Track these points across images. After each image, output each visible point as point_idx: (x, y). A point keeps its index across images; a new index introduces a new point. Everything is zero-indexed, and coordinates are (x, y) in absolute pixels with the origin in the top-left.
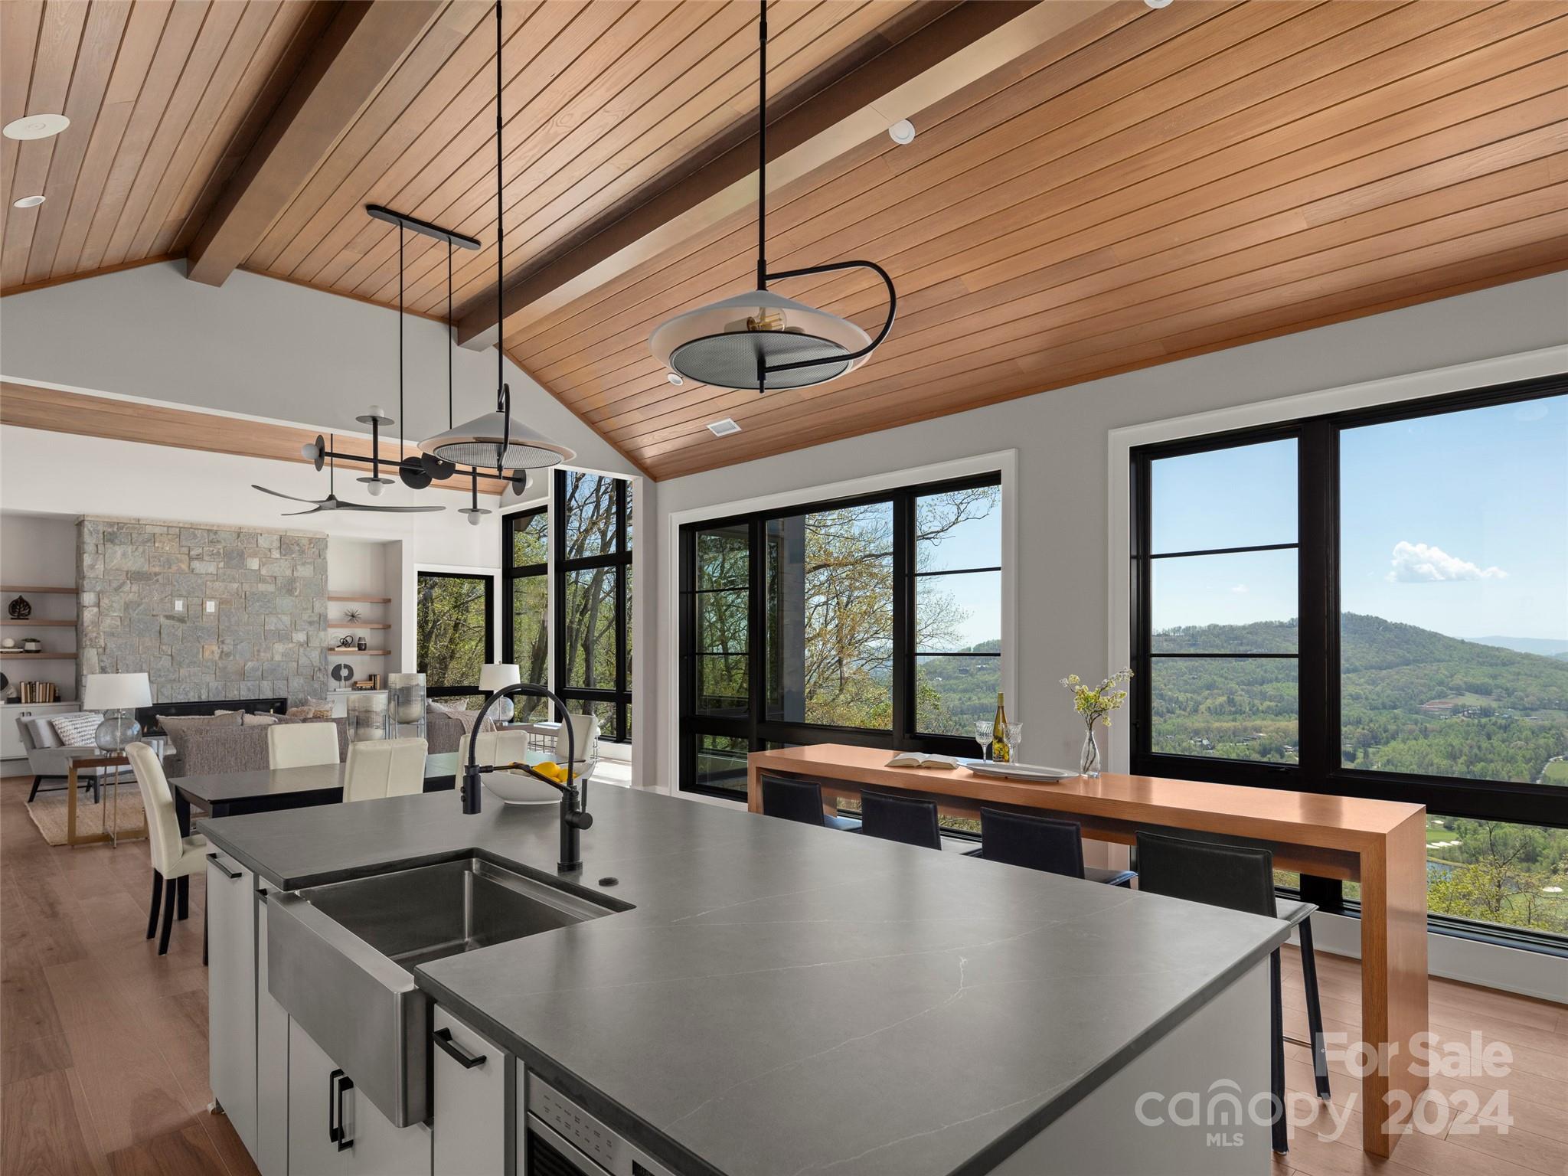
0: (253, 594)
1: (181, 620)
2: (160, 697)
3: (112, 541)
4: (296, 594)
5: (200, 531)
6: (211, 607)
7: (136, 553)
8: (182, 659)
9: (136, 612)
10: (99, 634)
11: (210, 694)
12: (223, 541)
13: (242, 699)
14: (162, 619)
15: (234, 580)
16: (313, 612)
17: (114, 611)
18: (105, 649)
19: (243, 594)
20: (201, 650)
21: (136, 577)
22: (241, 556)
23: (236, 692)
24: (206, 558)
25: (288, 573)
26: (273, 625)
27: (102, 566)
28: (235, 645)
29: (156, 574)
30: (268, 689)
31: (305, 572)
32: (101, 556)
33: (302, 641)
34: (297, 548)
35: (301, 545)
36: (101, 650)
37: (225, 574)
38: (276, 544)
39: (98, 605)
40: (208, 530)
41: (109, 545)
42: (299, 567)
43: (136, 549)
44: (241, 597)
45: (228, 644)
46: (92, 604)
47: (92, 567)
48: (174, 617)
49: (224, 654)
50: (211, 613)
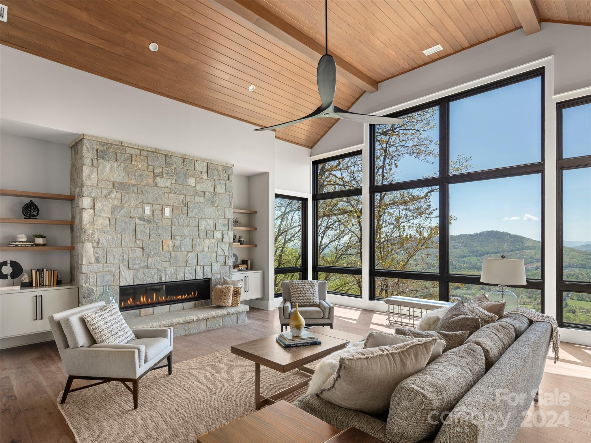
0: (192, 203)
1: (149, 221)
2: (135, 280)
3: (103, 157)
5: (160, 155)
6: (167, 212)
7: (120, 169)
8: (150, 251)
9: (120, 214)
10: (94, 231)
11: (167, 277)
12: (174, 164)
13: (186, 279)
14: (137, 221)
15: (181, 193)
17: (105, 213)
18: (98, 243)
19: (187, 203)
20: (161, 244)
21: (121, 186)
22: (185, 176)
23: (182, 275)
24: (164, 176)
25: (212, 189)
26: (204, 226)
27: (96, 176)
28: (182, 240)
29: (133, 185)
30: (201, 271)
31: (220, 190)
32: (96, 169)
33: (219, 238)
34: (217, 173)
35: (218, 170)
36: (95, 244)
37: (175, 189)
38: (205, 168)
39: (93, 208)
40: (166, 155)
41: (101, 160)
43: (120, 165)
44: (185, 206)
45: (178, 240)
46: (89, 207)
47: (89, 177)
48: (145, 219)
49: (175, 247)
50: (168, 216)
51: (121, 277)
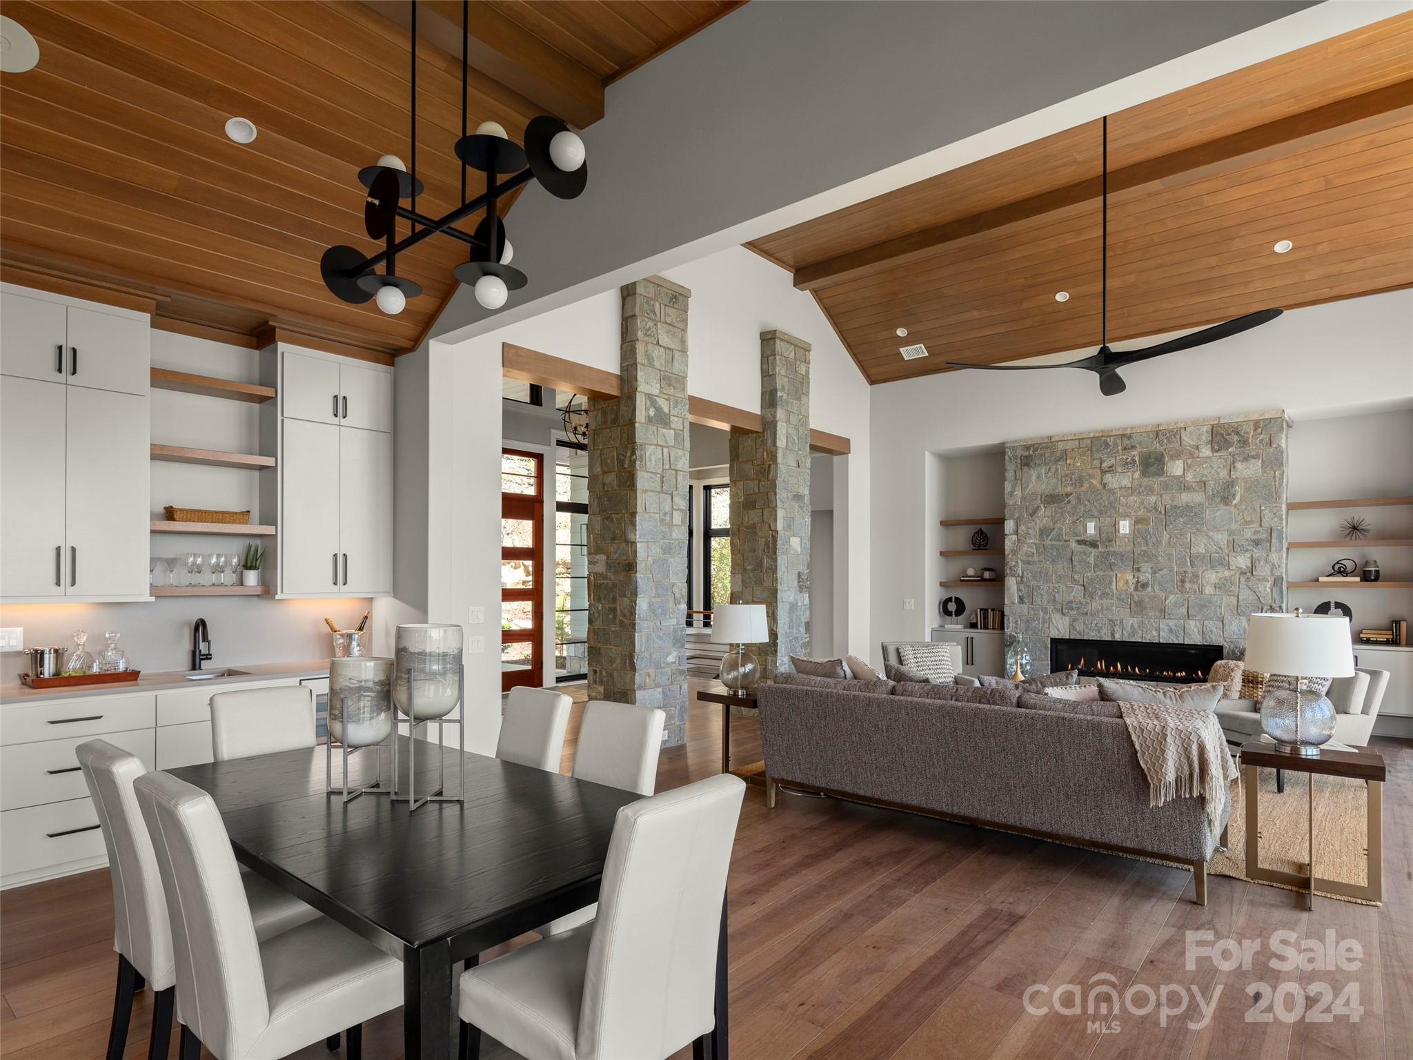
0: (1176, 507)
1: (1093, 544)
2: (1072, 631)
3: (1027, 465)
4: (1235, 502)
5: (1112, 438)
6: (1125, 527)
7: (1050, 474)
8: (1094, 590)
9: (1050, 538)
10: (1017, 562)
11: (1125, 633)
12: (1137, 445)
13: (1161, 641)
14: (1073, 545)
15: (1151, 491)
16: (1261, 526)
17: (1031, 538)
18: (1022, 577)
19: (1163, 508)
20: (1114, 579)
21: (1052, 499)
22: (1160, 461)
23: (1154, 633)
24: (1119, 470)
25: (1223, 474)
26: (1203, 546)
27: (1020, 492)
28: (1154, 573)
29: (1067, 495)
30: (1196, 631)
31: (1248, 470)
32: (1019, 482)
33: (1244, 567)
34: (1236, 438)
35: (1242, 433)
36: (1019, 579)
37: (1140, 486)
38: (1206, 437)
39: (1016, 533)
40: (1121, 435)
41: (1025, 469)
42: (1238, 465)
43: (1050, 469)
44: (1161, 512)
45: (1145, 572)
46: (1012, 531)
47: (1011, 494)
48: (1087, 541)
49: (1140, 584)
50: (1126, 534)
51: (1051, 624)
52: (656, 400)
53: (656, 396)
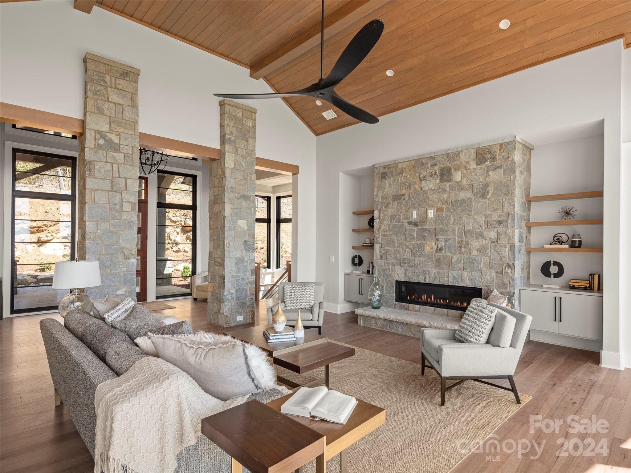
0: (457, 201)
1: (416, 225)
2: (405, 277)
3: (384, 177)
4: (488, 197)
5: (425, 159)
6: (431, 213)
7: (395, 183)
8: (416, 252)
9: (395, 221)
10: (379, 235)
12: (438, 163)
13: (449, 284)
14: (406, 224)
15: (445, 191)
16: (503, 211)
17: (386, 221)
18: (382, 244)
19: (451, 201)
20: (426, 246)
21: (397, 197)
22: (449, 172)
23: (446, 279)
24: (428, 178)
25: (482, 179)
26: (471, 225)
27: (381, 194)
28: (446, 242)
29: (403, 195)
30: (467, 278)
31: (496, 176)
32: (381, 188)
33: (493, 238)
34: (489, 156)
35: (492, 152)
36: (380, 245)
37: (439, 188)
38: (473, 156)
39: (379, 218)
40: (430, 157)
41: (384, 180)
42: (491, 173)
43: (395, 180)
44: (449, 204)
45: (441, 241)
46: (377, 217)
47: (377, 195)
48: (413, 223)
49: (438, 249)
50: (432, 218)
51: (395, 273)
52: (106, 135)
53: (107, 132)
